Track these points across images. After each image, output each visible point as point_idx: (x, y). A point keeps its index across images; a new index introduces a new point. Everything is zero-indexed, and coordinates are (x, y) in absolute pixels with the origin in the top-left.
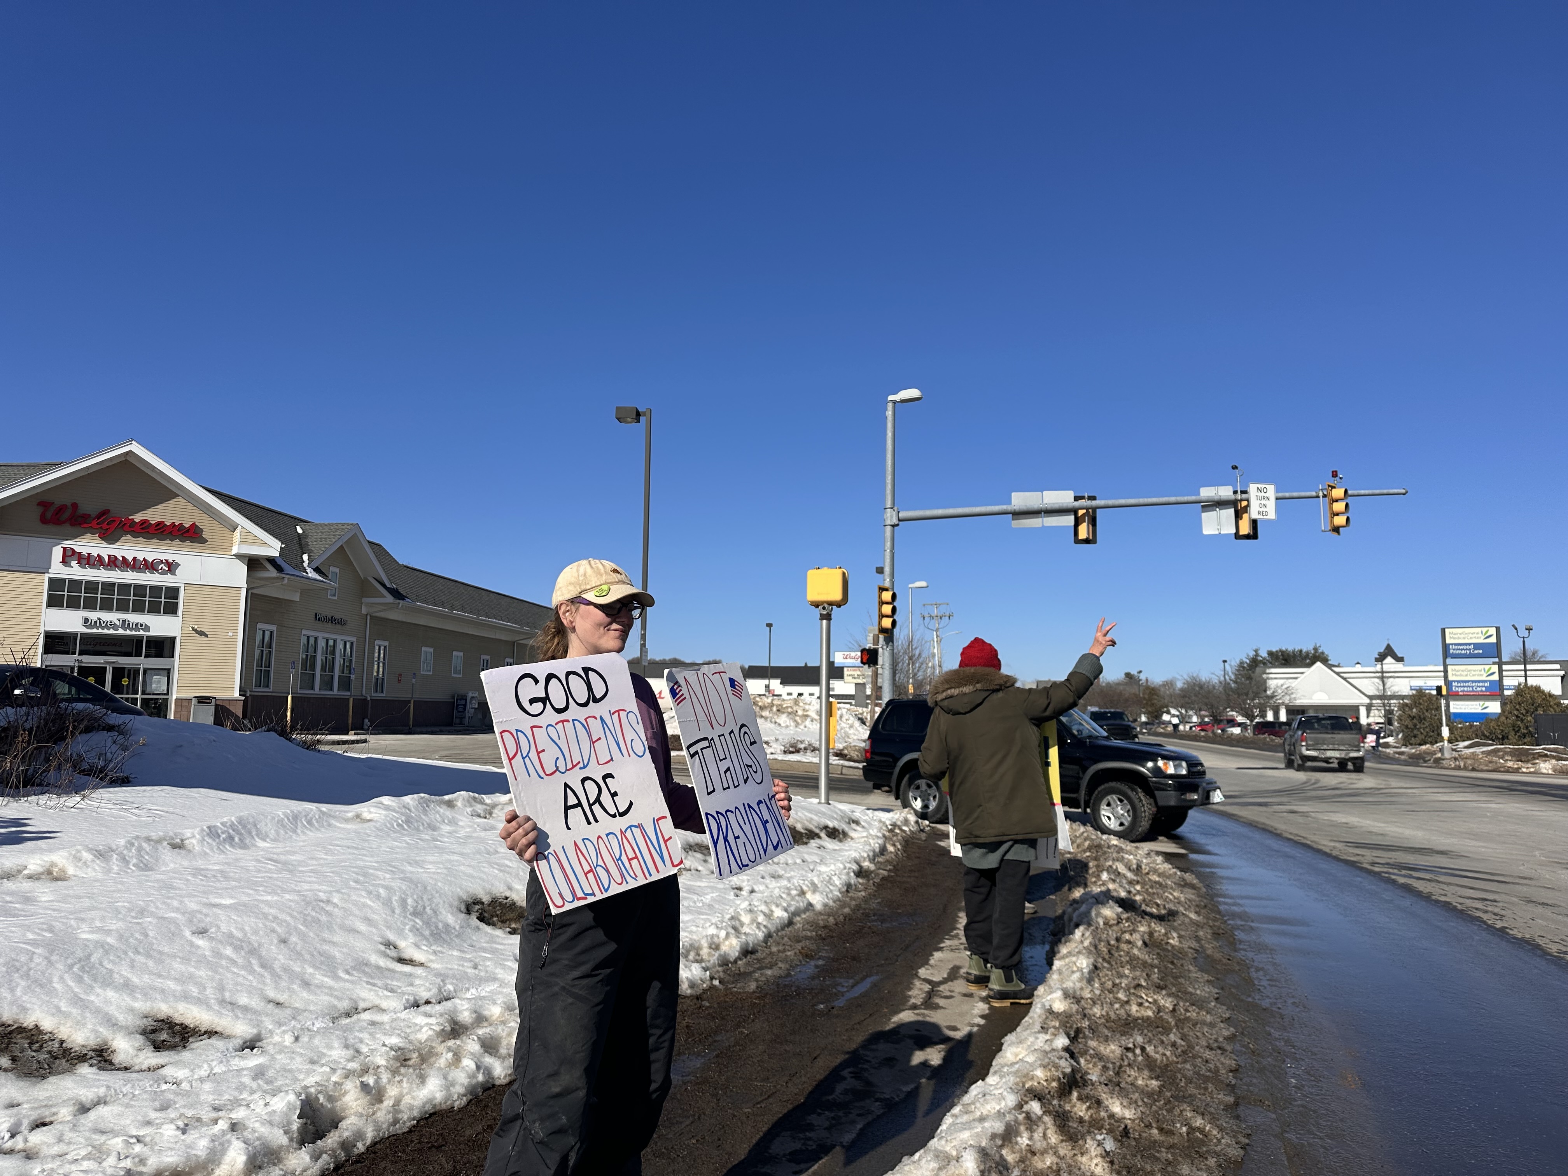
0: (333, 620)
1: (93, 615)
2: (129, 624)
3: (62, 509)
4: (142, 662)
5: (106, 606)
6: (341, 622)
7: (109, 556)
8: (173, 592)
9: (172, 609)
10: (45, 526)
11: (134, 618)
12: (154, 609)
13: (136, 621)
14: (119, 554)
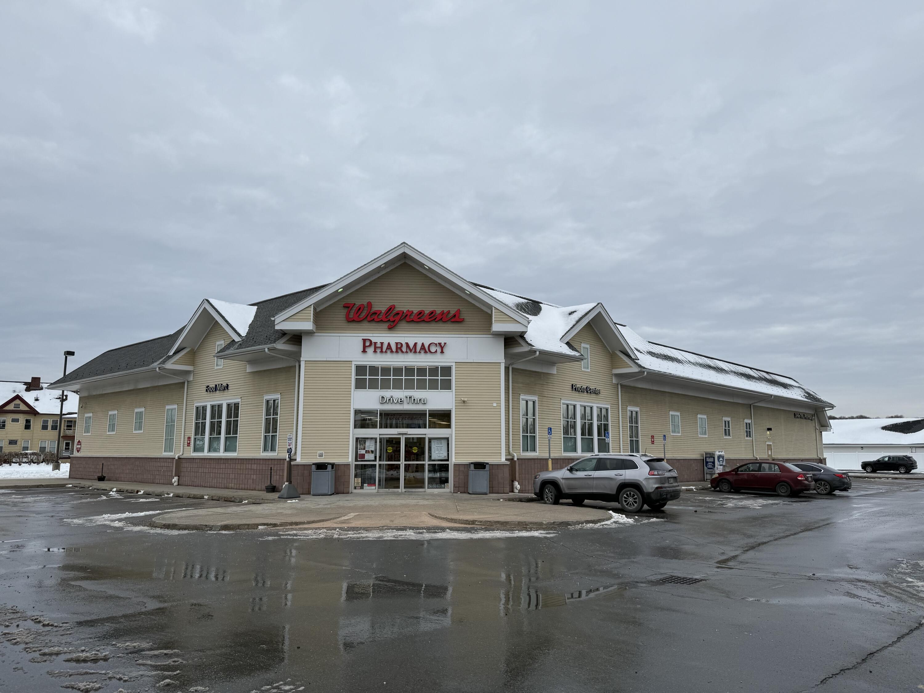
0: (588, 390)
1: (388, 393)
2: (414, 400)
3: (360, 309)
4: (428, 432)
5: (397, 385)
6: (596, 392)
7: (397, 344)
8: (447, 371)
9: (447, 385)
10: (349, 324)
11: (418, 394)
12: (433, 386)
13: (420, 397)
14: (403, 341)
